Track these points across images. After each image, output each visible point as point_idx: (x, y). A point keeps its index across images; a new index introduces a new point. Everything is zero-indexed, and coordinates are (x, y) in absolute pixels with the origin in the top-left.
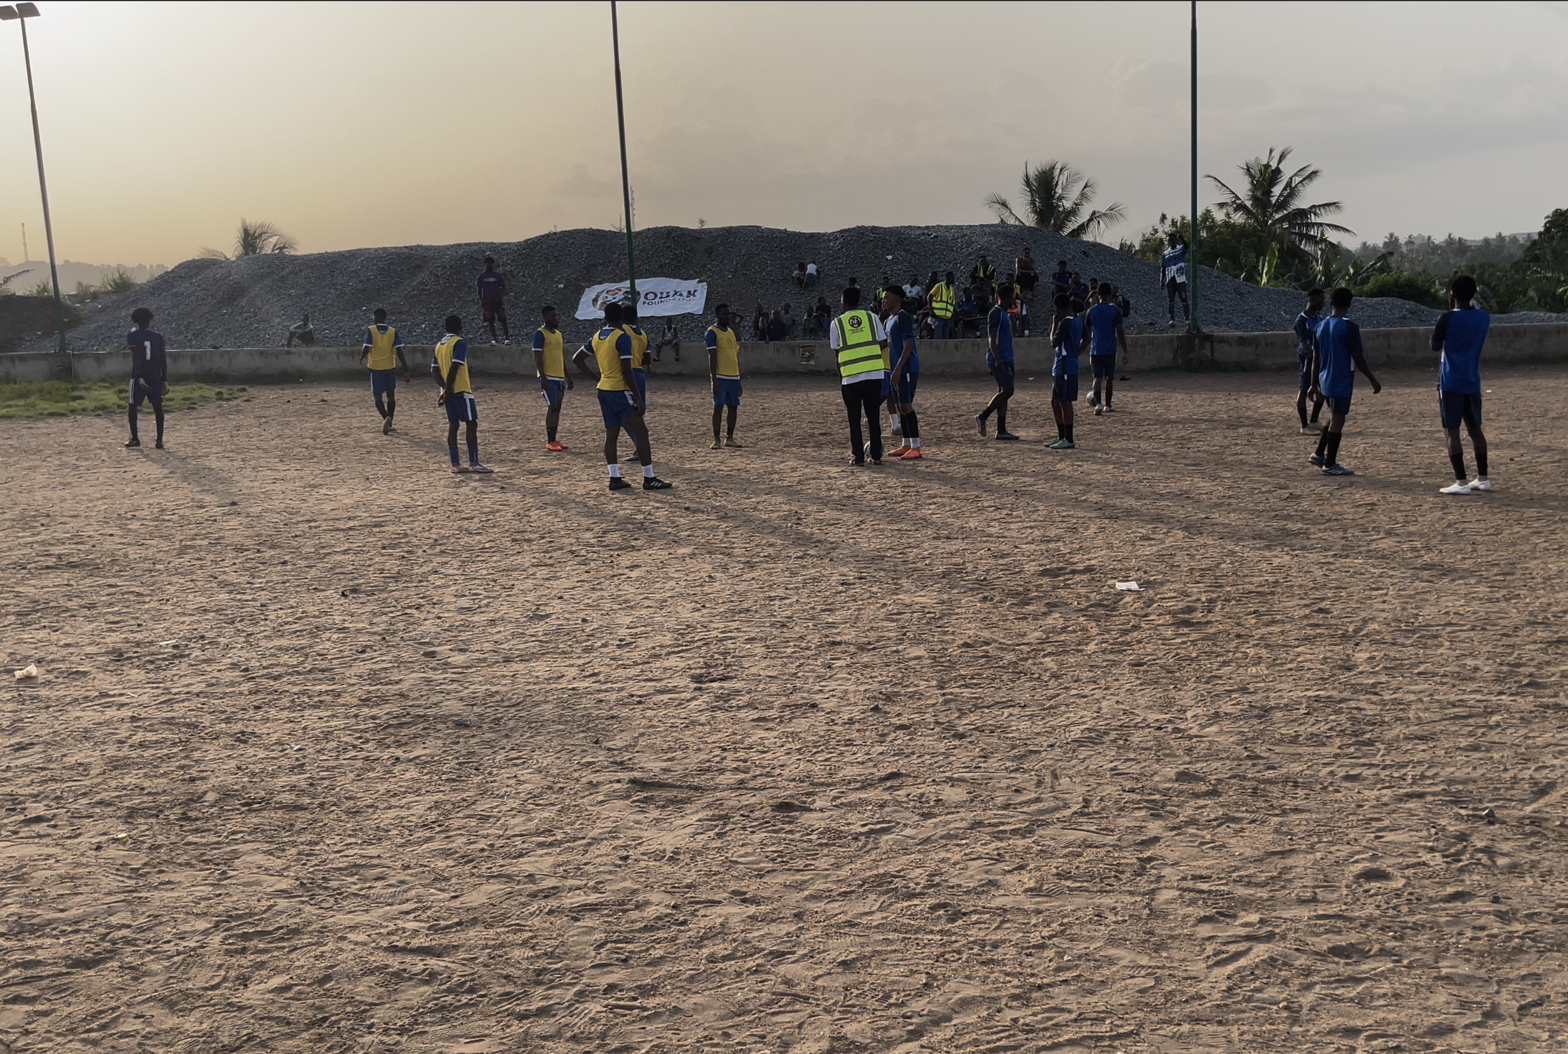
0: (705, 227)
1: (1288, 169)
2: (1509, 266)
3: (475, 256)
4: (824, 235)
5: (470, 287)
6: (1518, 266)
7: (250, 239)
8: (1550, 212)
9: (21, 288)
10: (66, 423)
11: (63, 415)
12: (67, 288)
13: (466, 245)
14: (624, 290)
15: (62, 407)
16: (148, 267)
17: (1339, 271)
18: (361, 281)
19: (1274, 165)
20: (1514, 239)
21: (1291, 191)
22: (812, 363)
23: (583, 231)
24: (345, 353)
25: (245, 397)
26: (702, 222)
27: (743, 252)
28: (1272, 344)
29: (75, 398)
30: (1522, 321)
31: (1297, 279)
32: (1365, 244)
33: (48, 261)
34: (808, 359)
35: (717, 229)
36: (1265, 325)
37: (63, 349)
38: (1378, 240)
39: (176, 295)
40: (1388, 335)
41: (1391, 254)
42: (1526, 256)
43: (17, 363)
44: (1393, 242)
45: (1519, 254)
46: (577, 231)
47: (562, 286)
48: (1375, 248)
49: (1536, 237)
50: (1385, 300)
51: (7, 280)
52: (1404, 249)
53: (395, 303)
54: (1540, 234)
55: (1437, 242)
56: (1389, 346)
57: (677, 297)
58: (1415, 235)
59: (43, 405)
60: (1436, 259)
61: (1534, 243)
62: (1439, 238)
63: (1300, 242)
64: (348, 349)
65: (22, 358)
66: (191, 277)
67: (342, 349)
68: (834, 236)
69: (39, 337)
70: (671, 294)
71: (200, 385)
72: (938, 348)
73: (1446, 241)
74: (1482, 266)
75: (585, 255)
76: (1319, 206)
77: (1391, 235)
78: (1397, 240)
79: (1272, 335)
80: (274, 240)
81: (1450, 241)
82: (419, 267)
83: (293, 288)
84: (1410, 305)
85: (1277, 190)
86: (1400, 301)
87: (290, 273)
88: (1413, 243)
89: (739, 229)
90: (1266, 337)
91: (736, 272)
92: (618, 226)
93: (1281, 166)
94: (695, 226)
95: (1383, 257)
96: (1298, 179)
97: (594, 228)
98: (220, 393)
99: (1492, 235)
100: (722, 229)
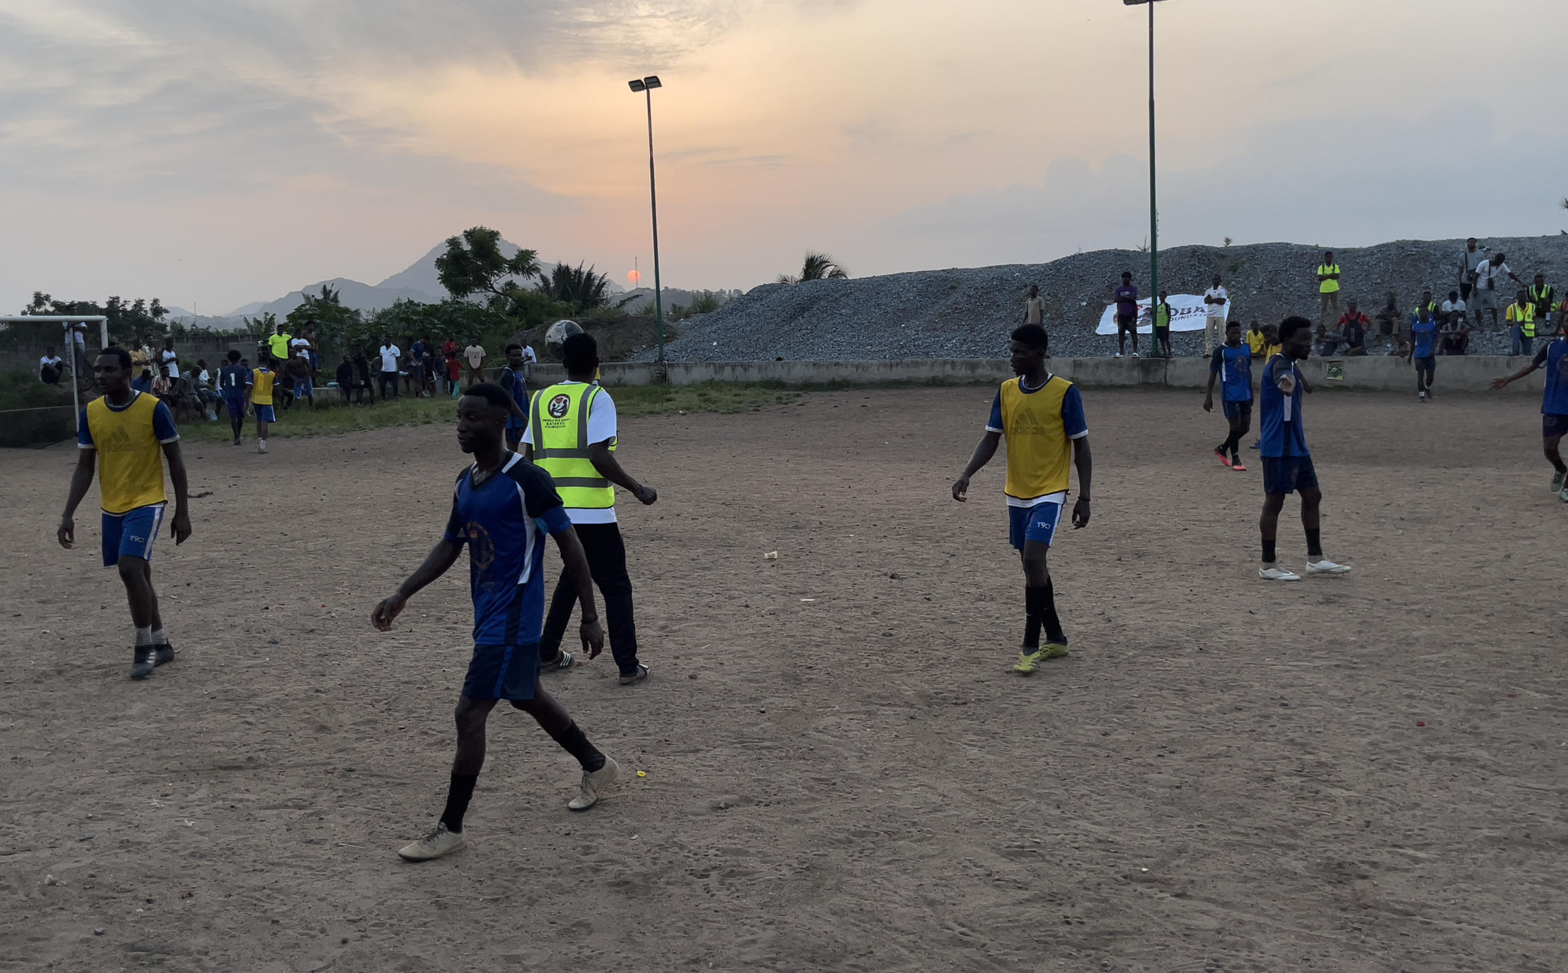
0: (1230, 245)
3: (1005, 277)
4: (1360, 250)
5: (998, 306)
7: (813, 266)
9: (631, 309)
10: (663, 419)
11: (659, 413)
12: (666, 308)
13: (997, 267)
14: (1145, 307)
15: (657, 407)
16: (727, 292)
18: (901, 302)
22: (1340, 378)
23: (1109, 252)
24: (885, 365)
25: (800, 400)
26: (1228, 241)
27: (1270, 269)
29: (669, 400)
33: (653, 287)
34: (1335, 374)
35: (1242, 247)
37: (661, 359)
39: (749, 315)
43: (627, 370)
46: (1103, 252)
47: (1085, 304)
51: (623, 303)
53: (930, 321)
57: (1198, 313)
59: (646, 406)
64: (887, 361)
65: (631, 367)
66: (762, 299)
67: (882, 361)
68: (1369, 252)
69: (644, 350)
70: (1193, 310)
71: (764, 390)
72: (1486, 365)
75: (1109, 274)
80: (830, 269)
82: (953, 288)
83: (844, 308)
87: (843, 295)
89: (1266, 245)
91: (1261, 288)
92: (1142, 246)
94: (1220, 244)
97: (1120, 248)
98: (779, 398)
100: (1248, 247)
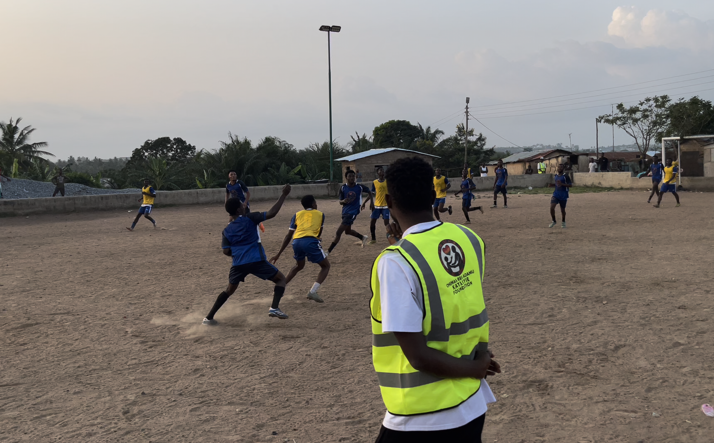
1: (21, 127)
2: (120, 170)
6: (124, 170)
8: (134, 149)
17: (48, 172)
19: (14, 124)
20: (121, 159)
21: (23, 137)
28: (21, 204)
30: (128, 192)
31: (29, 175)
32: (60, 160)
36: (17, 196)
38: (65, 159)
40: (74, 199)
41: (72, 164)
42: (127, 166)
44: (72, 159)
45: (124, 166)
48: (64, 162)
49: (130, 159)
50: (71, 184)
52: (77, 163)
54: (131, 158)
55: (90, 160)
56: (75, 203)
58: (81, 157)
60: (91, 167)
61: (129, 161)
62: (91, 158)
63: (30, 159)
73: (94, 160)
74: (110, 170)
76: (37, 144)
77: (71, 157)
78: (73, 159)
79: (21, 200)
81: (96, 159)
84: (82, 186)
85: (16, 136)
86: (77, 185)
88: (81, 160)
90: (18, 201)
93: (17, 126)
95: (68, 165)
96: (26, 132)
99: (113, 158)
